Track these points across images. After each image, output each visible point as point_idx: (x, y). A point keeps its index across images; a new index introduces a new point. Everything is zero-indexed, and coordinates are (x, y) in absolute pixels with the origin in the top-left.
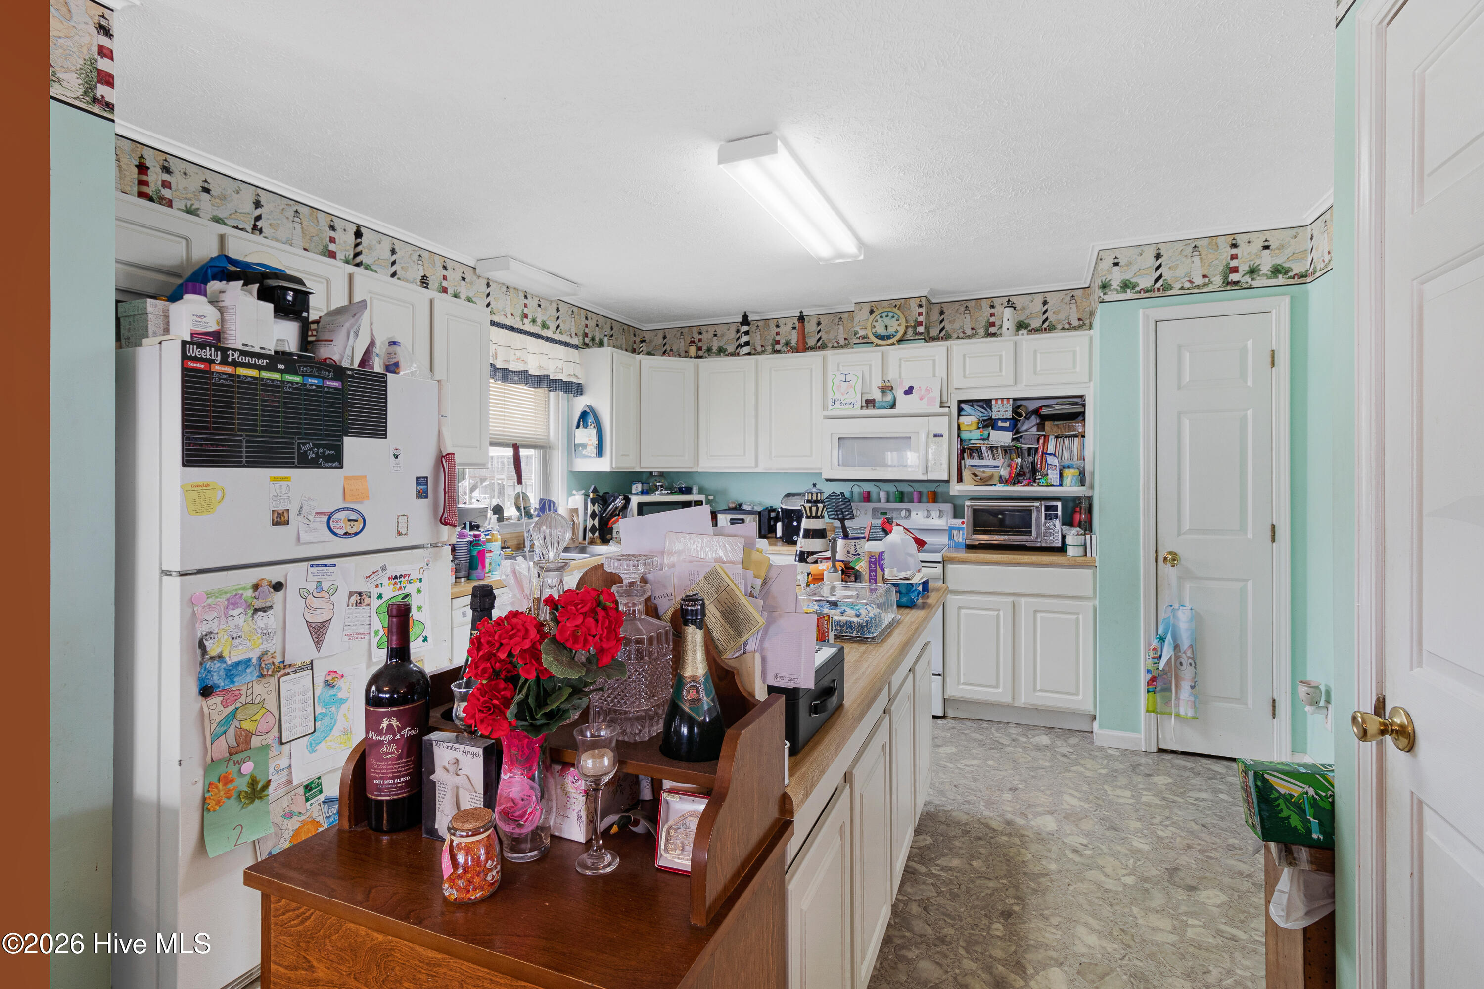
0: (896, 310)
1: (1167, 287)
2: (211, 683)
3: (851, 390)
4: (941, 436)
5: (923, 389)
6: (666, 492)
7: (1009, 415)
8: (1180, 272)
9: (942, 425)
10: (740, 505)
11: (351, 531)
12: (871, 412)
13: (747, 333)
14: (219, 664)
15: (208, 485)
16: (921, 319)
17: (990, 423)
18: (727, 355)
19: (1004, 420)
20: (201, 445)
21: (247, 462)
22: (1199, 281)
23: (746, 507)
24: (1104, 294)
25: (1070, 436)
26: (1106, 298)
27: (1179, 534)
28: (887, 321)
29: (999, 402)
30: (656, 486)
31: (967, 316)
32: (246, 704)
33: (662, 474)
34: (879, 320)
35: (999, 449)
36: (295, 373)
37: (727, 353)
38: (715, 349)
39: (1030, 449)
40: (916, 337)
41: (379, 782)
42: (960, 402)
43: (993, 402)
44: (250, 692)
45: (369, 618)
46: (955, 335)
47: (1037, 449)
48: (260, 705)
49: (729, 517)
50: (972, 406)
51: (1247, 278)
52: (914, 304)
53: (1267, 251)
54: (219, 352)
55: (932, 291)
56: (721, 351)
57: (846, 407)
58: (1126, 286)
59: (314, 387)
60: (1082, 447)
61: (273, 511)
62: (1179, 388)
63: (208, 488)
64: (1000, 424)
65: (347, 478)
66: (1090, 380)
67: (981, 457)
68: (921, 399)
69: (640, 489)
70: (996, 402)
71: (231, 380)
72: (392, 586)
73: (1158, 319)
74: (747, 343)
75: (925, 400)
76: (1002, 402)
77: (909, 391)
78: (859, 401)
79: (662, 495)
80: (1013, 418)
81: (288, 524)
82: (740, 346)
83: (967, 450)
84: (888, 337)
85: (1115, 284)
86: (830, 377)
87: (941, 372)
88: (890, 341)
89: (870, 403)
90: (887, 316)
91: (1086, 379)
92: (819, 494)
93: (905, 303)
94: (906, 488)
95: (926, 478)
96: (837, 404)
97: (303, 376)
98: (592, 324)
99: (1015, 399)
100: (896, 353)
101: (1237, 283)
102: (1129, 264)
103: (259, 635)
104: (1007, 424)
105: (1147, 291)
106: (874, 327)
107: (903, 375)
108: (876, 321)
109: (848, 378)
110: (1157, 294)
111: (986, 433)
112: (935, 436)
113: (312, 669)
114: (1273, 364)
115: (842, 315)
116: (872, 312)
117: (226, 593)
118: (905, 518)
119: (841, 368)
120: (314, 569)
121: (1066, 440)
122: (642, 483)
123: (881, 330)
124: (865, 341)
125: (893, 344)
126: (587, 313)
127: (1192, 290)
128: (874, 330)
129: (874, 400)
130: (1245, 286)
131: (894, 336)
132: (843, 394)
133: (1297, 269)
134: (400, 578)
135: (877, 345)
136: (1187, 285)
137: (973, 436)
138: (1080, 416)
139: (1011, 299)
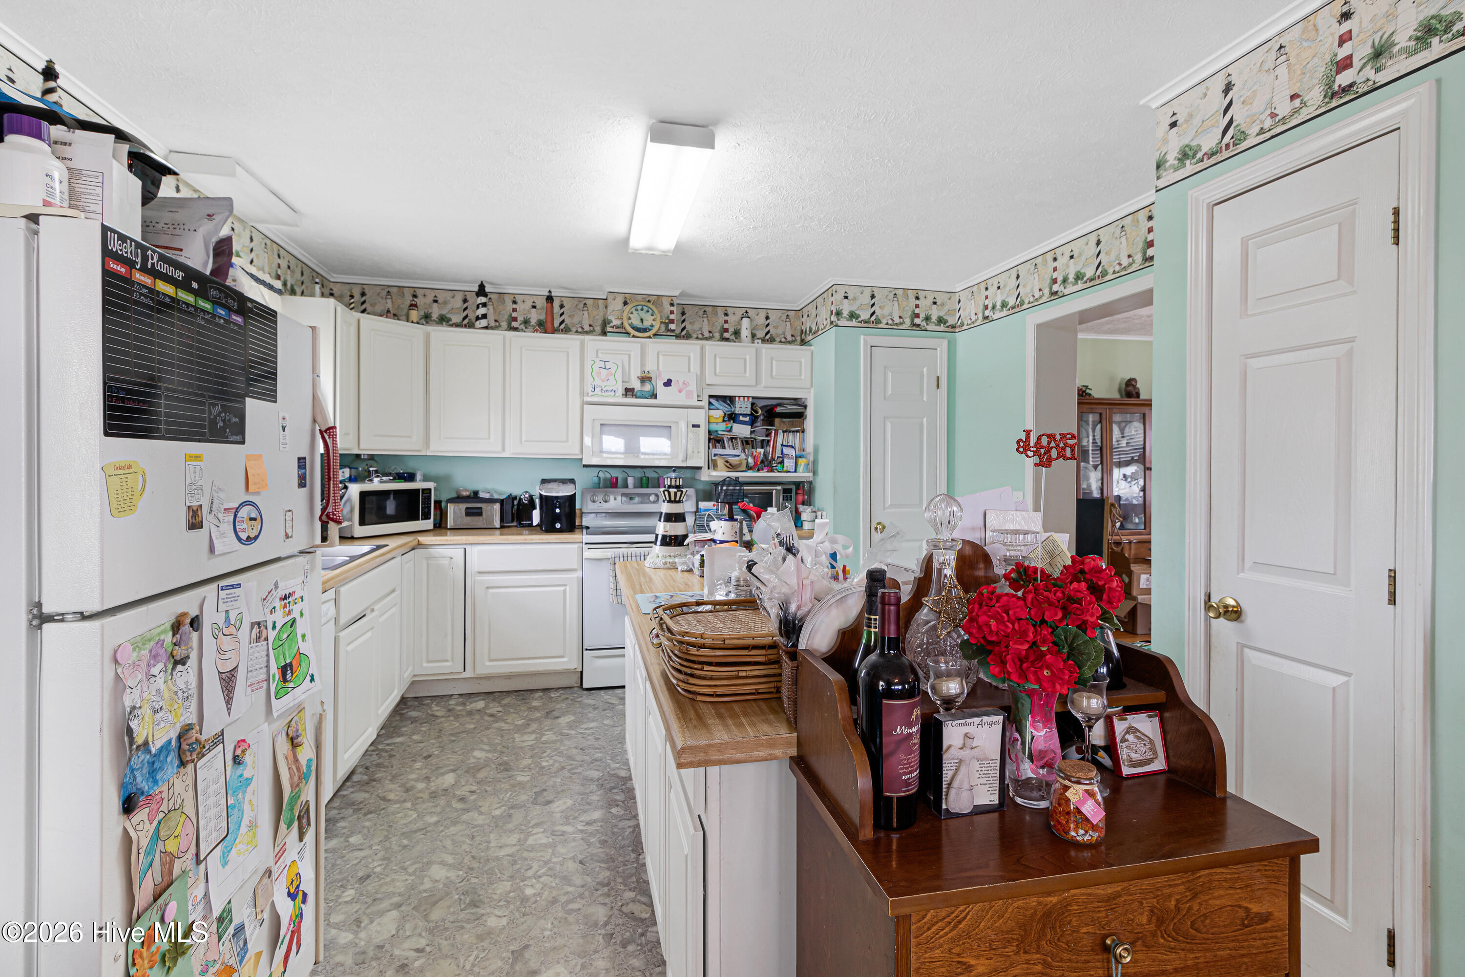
0: (650, 305)
1: (878, 321)
2: (134, 790)
3: (612, 378)
4: (698, 426)
5: (681, 383)
6: (387, 478)
7: (748, 411)
8: (886, 311)
9: (700, 417)
10: (476, 493)
11: (252, 536)
12: (631, 400)
13: (484, 305)
14: (142, 757)
15: (130, 467)
16: (672, 317)
17: (732, 417)
18: (452, 325)
19: (745, 415)
20: (123, 400)
21: (168, 431)
22: (897, 320)
23: (482, 495)
24: (838, 320)
25: (793, 432)
26: (840, 323)
27: (884, 509)
28: (643, 314)
29: (742, 399)
30: (369, 471)
31: (705, 319)
32: (169, 812)
33: (372, 457)
34: (635, 312)
35: (739, 441)
36: (206, 298)
37: (451, 323)
38: (435, 316)
39: (763, 441)
40: (669, 334)
41: (908, 777)
42: (710, 396)
43: (737, 399)
44: (171, 791)
45: (265, 659)
46: (695, 336)
47: (769, 441)
48: (180, 810)
49: (463, 506)
50: (717, 400)
51: (924, 323)
52: (666, 303)
53: (935, 306)
54: (139, 250)
55: (683, 294)
56: (443, 320)
57: (606, 394)
58: (853, 316)
59: (222, 321)
60: (802, 440)
61: (189, 507)
62: (885, 399)
63: (131, 471)
64: (741, 418)
65: (248, 457)
66: (812, 386)
67: (724, 448)
68: (680, 392)
69: (347, 475)
70: (739, 399)
71: (152, 299)
72: (282, 610)
73: (873, 345)
74: (484, 316)
75: (684, 392)
76: (744, 399)
77: (668, 383)
78: (621, 391)
79: (382, 482)
80: (752, 414)
81: (202, 527)
82: (478, 318)
83: (714, 440)
84: (645, 330)
85: (845, 313)
86: (588, 363)
87: (695, 368)
88: (647, 334)
89: (629, 392)
90: (642, 310)
91: (808, 385)
92: (678, 480)
93: (658, 300)
94: (651, 474)
95: (684, 465)
96: (598, 390)
97: (214, 303)
98: (284, 265)
99: (753, 398)
100: (655, 346)
101: (918, 325)
102: (855, 299)
103: (180, 701)
104: (747, 419)
105: (865, 322)
106: (630, 318)
107: (661, 368)
108: (632, 313)
109: (608, 365)
110: (872, 325)
111: (730, 425)
112: (694, 426)
113: (223, 742)
114: (938, 387)
115: (588, 302)
116: (625, 303)
117: (150, 640)
118: (654, 502)
119: (600, 355)
120: (223, 594)
121: (791, 434)
122: (350, 468)
123: (637, 323)
124: (621, 331)
125: (650, 337)
126: (280, 250)
127: (894, 326)
128: (630, 322)
129: (634, 389)
130: (923, 328)
131: (650, 330)
132: (603, 381)
133: (951, 322)
134: (289, 597)
135: (634, 336)
136: (890, 322)
137: (720, 427)
138: (800, 416)
139: (748, 310)
